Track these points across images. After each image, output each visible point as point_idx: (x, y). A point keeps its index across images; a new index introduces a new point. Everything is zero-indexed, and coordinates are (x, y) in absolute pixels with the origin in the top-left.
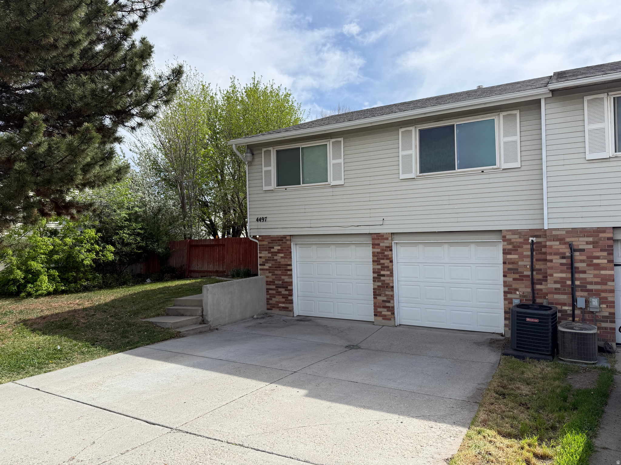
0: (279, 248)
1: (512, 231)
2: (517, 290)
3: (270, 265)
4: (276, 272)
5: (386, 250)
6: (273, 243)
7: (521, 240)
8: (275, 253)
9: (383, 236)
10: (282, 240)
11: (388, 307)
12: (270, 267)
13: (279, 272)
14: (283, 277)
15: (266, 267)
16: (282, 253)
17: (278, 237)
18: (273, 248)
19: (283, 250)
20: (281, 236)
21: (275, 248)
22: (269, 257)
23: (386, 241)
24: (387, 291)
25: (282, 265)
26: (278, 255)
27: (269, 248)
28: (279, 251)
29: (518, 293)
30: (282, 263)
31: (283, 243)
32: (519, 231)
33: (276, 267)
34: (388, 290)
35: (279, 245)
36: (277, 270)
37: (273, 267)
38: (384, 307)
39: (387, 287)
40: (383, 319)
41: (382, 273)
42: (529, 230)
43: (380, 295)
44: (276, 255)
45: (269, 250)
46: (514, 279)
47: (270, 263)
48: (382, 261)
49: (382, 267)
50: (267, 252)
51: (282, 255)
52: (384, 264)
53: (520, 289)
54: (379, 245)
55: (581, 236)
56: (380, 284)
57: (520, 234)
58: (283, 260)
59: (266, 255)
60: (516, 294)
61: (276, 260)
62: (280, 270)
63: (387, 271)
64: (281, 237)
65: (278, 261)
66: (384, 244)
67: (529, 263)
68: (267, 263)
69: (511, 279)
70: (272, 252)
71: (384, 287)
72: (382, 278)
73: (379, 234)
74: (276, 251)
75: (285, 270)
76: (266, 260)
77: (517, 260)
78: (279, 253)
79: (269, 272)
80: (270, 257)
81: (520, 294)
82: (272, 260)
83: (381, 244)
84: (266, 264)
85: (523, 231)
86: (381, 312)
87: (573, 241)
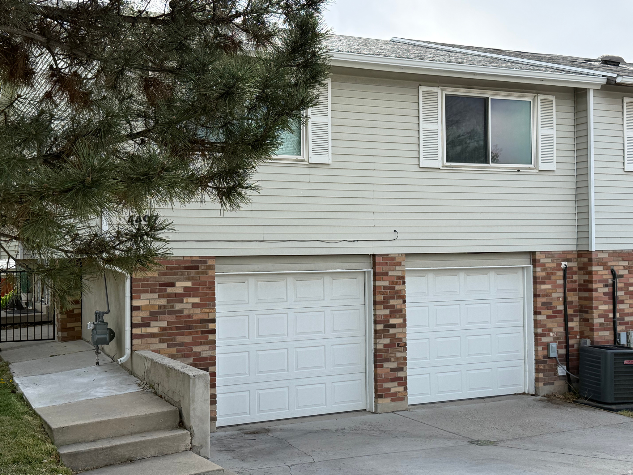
0: (189, 284)
1: (546, 253)
2: (550, 330)
3: (164, 324)
4: (179, 339)
5: (397, 283)
6: (173, 274)
7: (554, 265)
8: (179, 298)
9: (393, 259)
10: (197, 268)
11: (400, 379)
12: (163, 329)
13: (188, 339)
14: (196, 349)
15: (154, 329)
16: (194, 296)
17: (184, 260)
18: (173, 285)
19: (197, 289)
20: (194, 258)
21: (178, 284)
22: (160, 307)
23: (398, 268)
24: (399, 351)
25: (196, 321)
26: (185, 300)
27: (161, 285)
28: (188, 293)
29: (551, 334)
30: (195, 318)
31: (198, 273)
32: (552, 253)
33: (177, 328)
34: (400, 349)
35: (188, 279)
36: (182, 334)
37: (171, 329)
38: (393, 380)
39: (398, 344)
40: (392, 400)
41: (392, 321)
42: (561, 253)
43: (387, 360)
44: (182, 301)
45: (160, 291)
46: (548, 317)
47: (162, 320)
48: (392, 302)
49: (391, 312)
50: (156, 296)
51: (196, 300)
52: (394, 306)
53: (554, 330)
54: (386, 274)
55: (620, 259)
56: (387, 341)
57: (553, 257)
58: (197, 310)
59: (153, 302)
60: (550, 336)
61: (181, 311)
62: (190, 334)
63: (400, 318)
64: (193, 261)
65: (186, 312)
66: (395, 272)
67: (562, 295)
68: (156, 320)
69: (544, 317)
70: (169, 295)
71: (394, 346)
72: (392, 331)
73: (387, 255)
74: (182, 291)
75: (203, 332)
76: (151, 313)
77: (551, 291)
78: (190, 296)
79: (161, 341)
80: (165, 306)
81: (553, 335)
82: (170, 313)
83: (391, 273)
84: (152, 324)
85: (556, 253)
86: (389, 389)
87: (613, 266)
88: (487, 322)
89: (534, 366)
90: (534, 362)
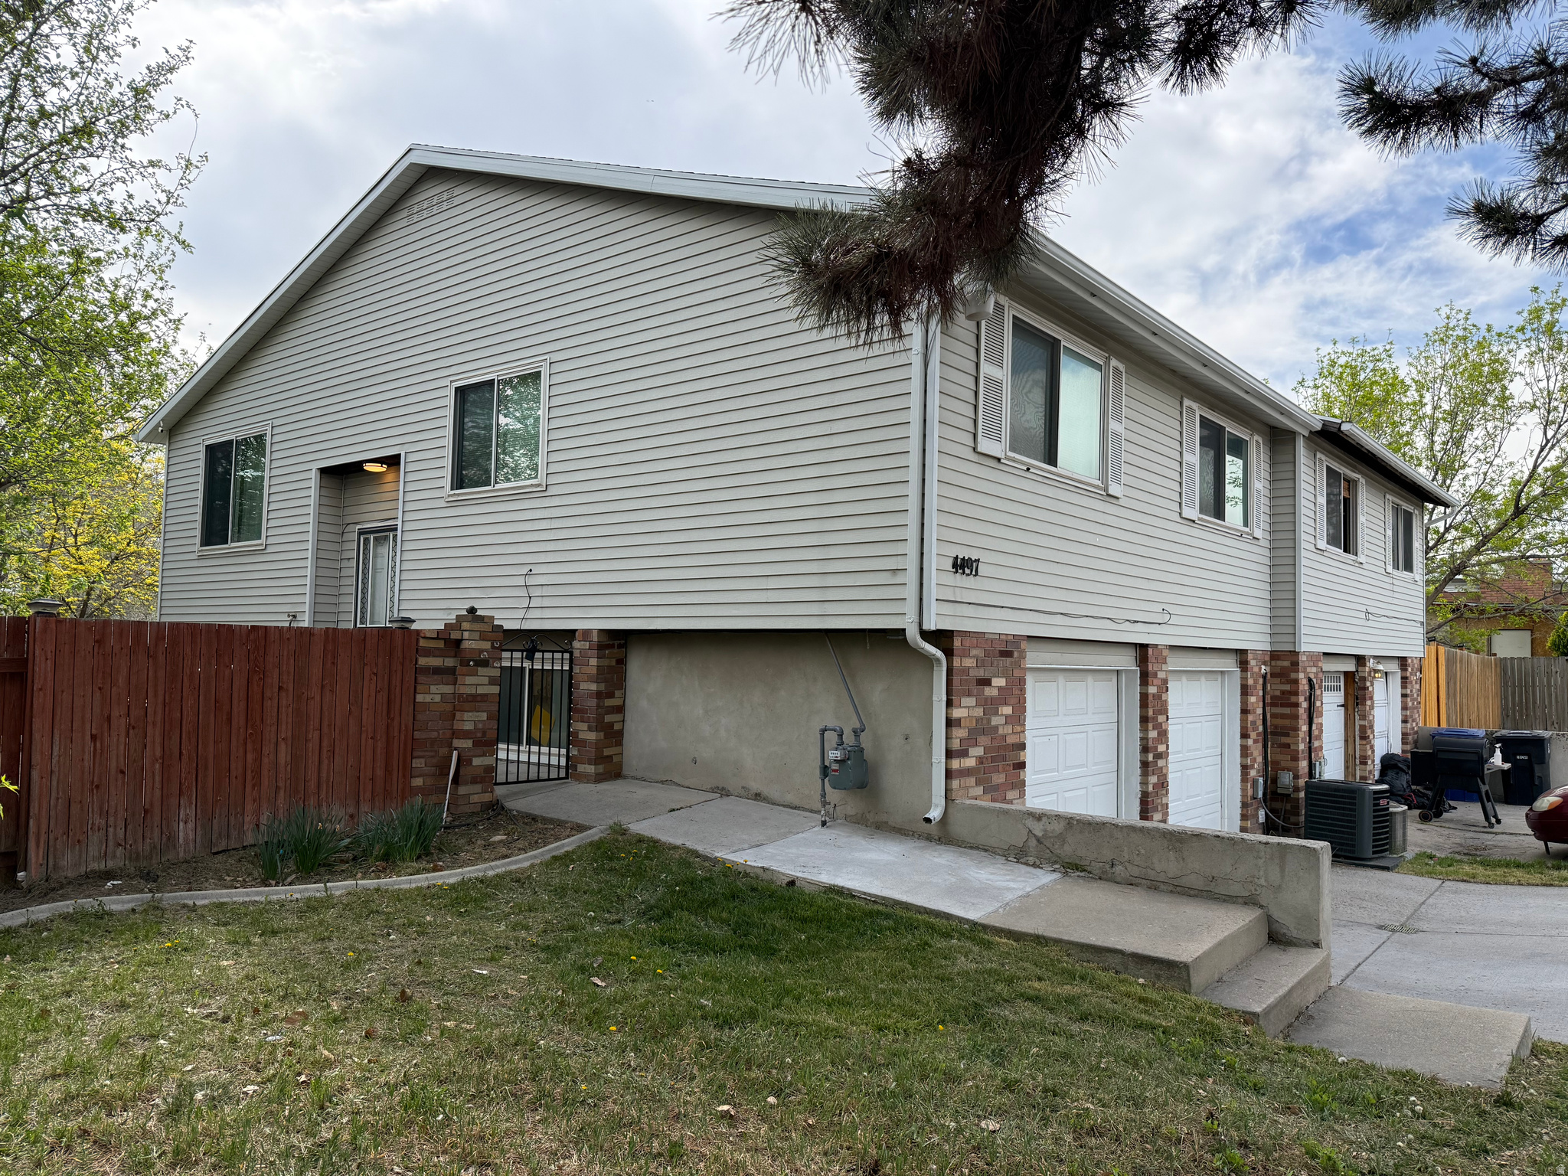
0: (1003, 682)
2: (1255, 760)
3: (981, 752)
4: (995, 779)
5: (1163, 690)
6: (989, 663)
7: (1258, 669)
8: (995, 705)
9: (1161, 652)
10: (1011, 654)
12: (980, 760)
13: (1002, 778)
15: (971, 760)
16: (1008, 703)
17: (1000, 639)
18: (989, 683)
19: (1011, 691)
20: (1008, 638)
21: (994, 682)
22: (978, 721)
23: (1164, 666)
26: (1000, 710)
27: (979, 682)
28: (1002, 697)
30: (1008, 741)
31: (1012, 664)
33: (992, 759)
34: (1164, 792)
35: (1003, 674)
37: (987, 760)
39: (1163, 784)
41: (1160, 749)
43: (1156, 809)
44: (997, 712)
45: (978, 692)
46: (1254, 742)
47: (980, 745)
48: (1158, 719)
49: (1158, 734)
50: (974, 701)
51: (1009, 710)
52: (1159, 725)
54: (1156, 675)
56: (1155, 779)
58: (1010, 728)
59: (971, 713)
60: (1254, 768)
61: (996, 729)
63: (1165, 742)
64: (1007, 643)
65: (1000, 731)
67: (1262, 711)
68: (974, 744)
69: (1250, 742)
70: (986, 701)
71: (1161, 786)
72: (1159, 763)
73: (1157, 646)
74: (997, 693)
75: (1014, 767)
76: (969, 732)
77: (1254, 706)
78: (1004, 702)
79: (978, 782)
80: (982, 721)
82: (986, 732)
83: (1159, 675)
88: (1198, 750)
89: (1239, 811)
90: (1239, 805)
